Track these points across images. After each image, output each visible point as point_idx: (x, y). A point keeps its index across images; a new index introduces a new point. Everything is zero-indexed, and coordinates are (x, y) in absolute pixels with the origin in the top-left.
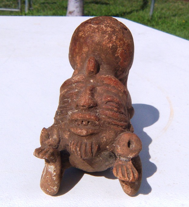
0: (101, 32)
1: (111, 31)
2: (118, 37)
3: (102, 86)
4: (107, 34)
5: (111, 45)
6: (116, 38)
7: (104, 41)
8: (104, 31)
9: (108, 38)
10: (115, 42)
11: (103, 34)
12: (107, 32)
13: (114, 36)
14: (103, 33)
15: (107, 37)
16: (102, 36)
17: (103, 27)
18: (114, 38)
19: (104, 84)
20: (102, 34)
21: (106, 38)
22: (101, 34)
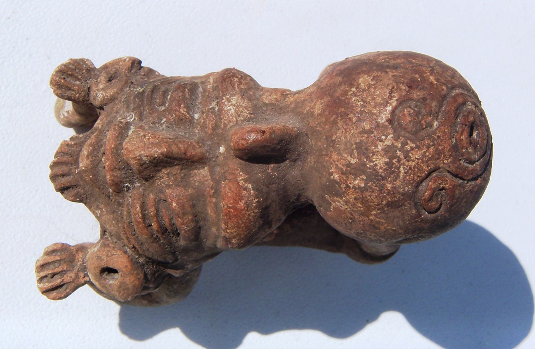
0: (361, 142)
1: (375, 170)
2: (368, 194)
3: (213, 179)
4: (360, 159)
5: (336, 176)
6: (360, 188)
7: (339, 154)
8: (367, 149)
9: (349, 165)
10: (348, 186)
11: (356, 148)
12: (367, 157)
13: (363, 179)
14: (359, 146)
15: (353, 161)
16: (352, 145)
17: (381, 141)
18: (357, 182)
19: (218, 182)
20: (356, 144)
21: (349, 158)
22: (358, 141)
